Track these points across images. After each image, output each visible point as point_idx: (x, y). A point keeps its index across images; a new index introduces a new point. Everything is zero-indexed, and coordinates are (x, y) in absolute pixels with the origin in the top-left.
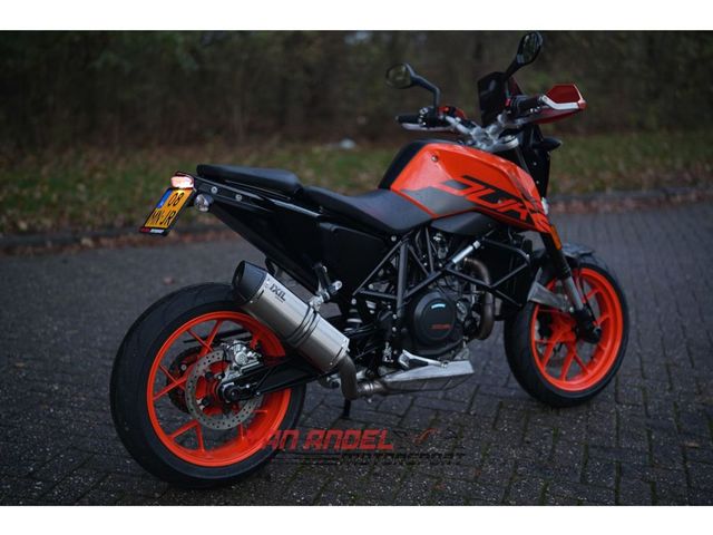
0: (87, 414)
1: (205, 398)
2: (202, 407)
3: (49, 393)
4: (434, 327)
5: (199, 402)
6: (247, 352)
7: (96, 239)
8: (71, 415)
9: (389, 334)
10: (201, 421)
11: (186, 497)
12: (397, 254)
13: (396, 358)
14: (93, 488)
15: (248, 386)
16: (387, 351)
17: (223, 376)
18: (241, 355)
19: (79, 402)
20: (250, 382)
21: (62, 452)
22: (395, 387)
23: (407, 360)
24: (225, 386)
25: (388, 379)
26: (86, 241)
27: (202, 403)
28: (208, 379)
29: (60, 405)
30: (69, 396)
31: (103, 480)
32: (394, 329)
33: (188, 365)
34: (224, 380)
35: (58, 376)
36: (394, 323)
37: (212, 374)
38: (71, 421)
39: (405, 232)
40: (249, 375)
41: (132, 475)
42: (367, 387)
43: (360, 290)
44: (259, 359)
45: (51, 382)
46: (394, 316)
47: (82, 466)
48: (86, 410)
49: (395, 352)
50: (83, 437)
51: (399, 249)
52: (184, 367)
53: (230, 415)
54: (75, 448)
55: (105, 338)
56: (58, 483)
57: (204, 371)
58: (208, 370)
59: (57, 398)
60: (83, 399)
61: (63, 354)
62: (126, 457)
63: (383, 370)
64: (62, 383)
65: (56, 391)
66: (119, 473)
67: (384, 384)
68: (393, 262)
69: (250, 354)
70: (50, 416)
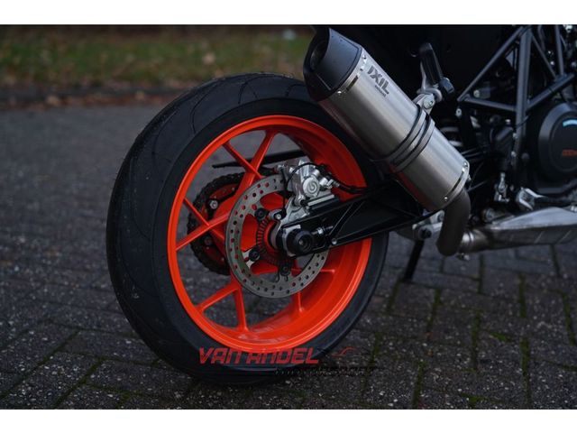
0: (65, 273)
1: (255, 249)
2: (250, 263)
3: (14, 247)
4: (566, 153)
5: (246, 255)
6: (319, 178)
7: (63, 97)
8: (44, 275)
9: (505, 162)
10: (248, 284)
11: (221, 398)
12: (515, 47)
13: (512, 195)
14: (80, 383)
15: (320, 231)
16: (502, 186)
17: (284, 214)
18: (311, 182)
19: (53, 258)
20: (325, 225)
21: (32, 327)
22: (503, 238)
23: (529, 199)
24: (288, 230)
25: (496, 227)
26: (52, 100)
27: (251, 257)
28: (260, 220)
29: (28, 261)
30: (40, 250)
31: (92, 371)
33: (220, 201)
34: (284, 221)
35: (24, 226)
36: (514, 144)
37: (266, 212)
38: (43, 283)
40: (320, 215)
41: (136, 363)
42: (465, 238)
43: (465, 97)
44: (333, 191)
45: (17, 233)
46: (515, 136)
47: (61, 348)
48: (63, 268)
49: (512, 188)
50: (61, 304)
51: (518, 39)
52: (214, 205)
54: (51, 321)
55: (81, 185)
56: (26, 375)
57: (254, 206)
58: (260, 206)
59: (23, 253)
60: (58, 254)
61: (31, 201)
62: (126, 335)
63: (489, 213)
64: (30, 235)
65: (22, 245)
66: (117, 359)
67: (489, 234)
68: (510, 58)
69: (324, 181)
70: (14, 276)
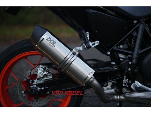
1: (26, 91)
2: (24, 95)
5: (23, 92)
6: (44, 72)
9: (126, 72)
10: (23, 101)
12: (137, 30)
13: (130, 85)
15: (43, 88)
16: (125, 81)
18: (40, 73)
20: (44, 86)
23: (136, 87)
25: (128, 95)
27: (24, 93)
32: (130, 69)
36: (130, 66)
39: (142, 17)
40: (47, 83)
42: (116, 97)
43: (115, 48)
46: (130, 63)
49: (130, 82)
51: (138, 27)
53: (38, 101)
58: (28, 78)
67: (125, 97)
68: (135, 34)
